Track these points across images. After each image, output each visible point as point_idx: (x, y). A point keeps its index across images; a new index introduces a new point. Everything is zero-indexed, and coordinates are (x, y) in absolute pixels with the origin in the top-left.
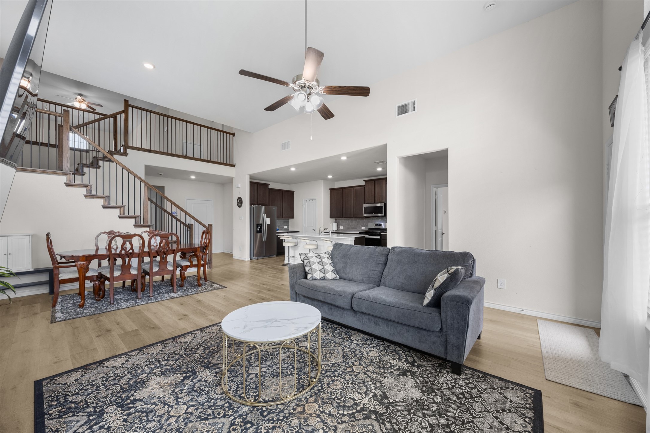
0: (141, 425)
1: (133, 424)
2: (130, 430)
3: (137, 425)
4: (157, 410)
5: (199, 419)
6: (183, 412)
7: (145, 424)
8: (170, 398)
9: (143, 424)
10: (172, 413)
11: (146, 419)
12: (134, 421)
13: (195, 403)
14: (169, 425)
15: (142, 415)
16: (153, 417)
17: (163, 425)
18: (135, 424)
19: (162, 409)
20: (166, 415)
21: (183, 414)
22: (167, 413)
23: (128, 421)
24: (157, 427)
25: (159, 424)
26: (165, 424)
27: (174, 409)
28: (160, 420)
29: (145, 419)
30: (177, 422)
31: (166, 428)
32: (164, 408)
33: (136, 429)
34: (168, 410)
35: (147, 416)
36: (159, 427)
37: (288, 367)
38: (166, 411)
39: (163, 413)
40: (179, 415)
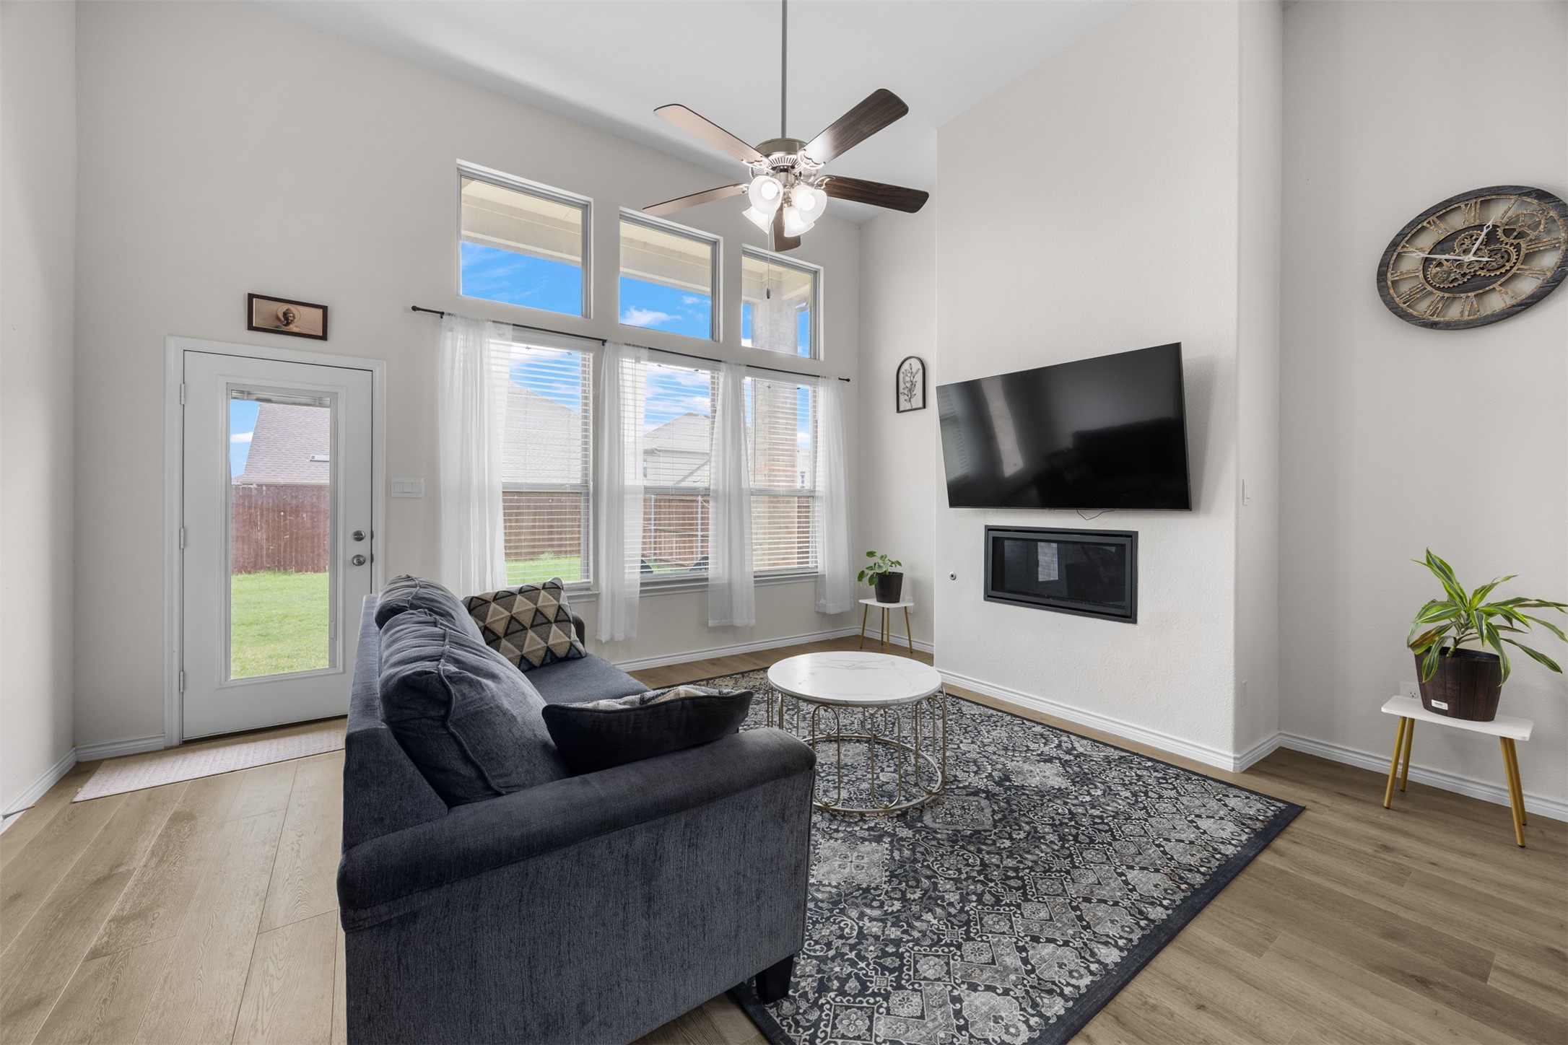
37: (828, 775)
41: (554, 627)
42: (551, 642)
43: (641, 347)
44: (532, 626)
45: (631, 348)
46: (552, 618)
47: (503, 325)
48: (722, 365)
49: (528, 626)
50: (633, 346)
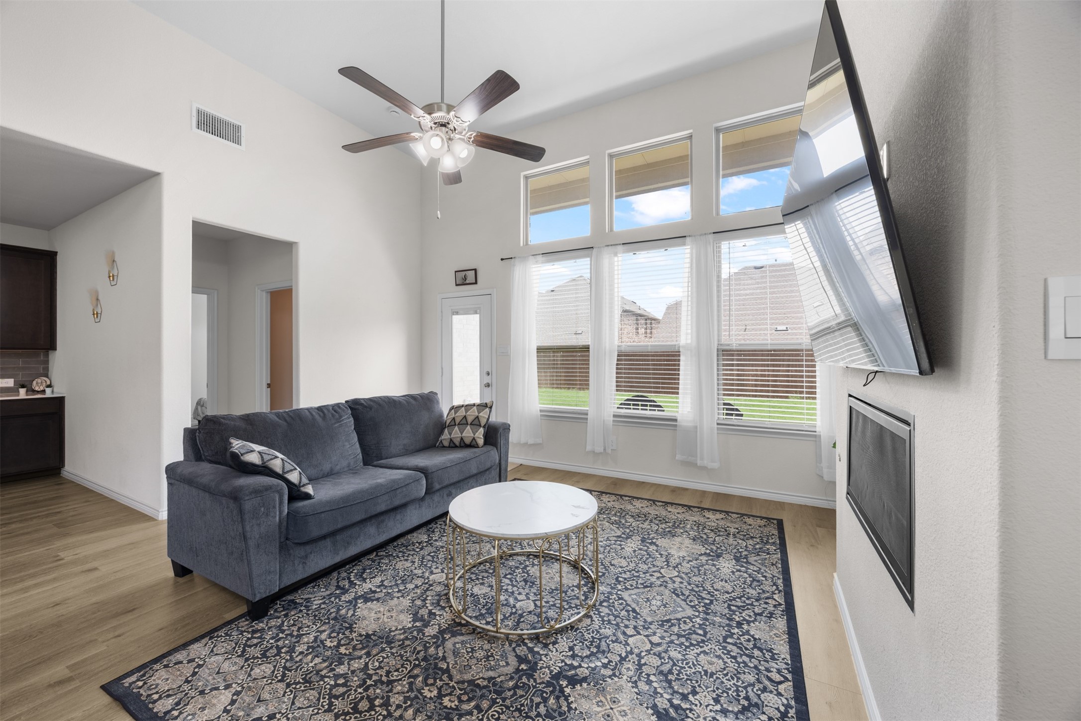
0: (684, 665)
1: (689, 676)
2: (697, 671)
3: (687, 671)
4: (654, 667)
5: (639, 616)
6: (640, 636)
7: (680, 662)
8: (628, 669)
9: (681, 665)
10: (648, 646)
11: (674, 668)
12: (687, 679)
13: (619, 634)
14: (662, 638)
15: (673, 679)
16: (666, 663)
17: (667, 643)
18: (688, 673)
19: (650, 662)
20: (654, 651)
21: (641, 635)
22: (652, 652)
23: (692, 686)
24: (673, 647)
25: (669, 649)
26: (665, 641)
27: (642, 649)
28: (664, 652)
29: (676, 669)
30: (654, 634)
31: (669, 637)
32: (647, 663)
33: (692, 666)
34: (646, 655)
35: (670, 672)
36: (673, 645)
38: (650, 656)
39: (654, 657)
40: (644, 638)
41: (469, 427)
42: (464, 435)
43: (617, 245)
44: (471, 424)
45: (610, 247)
46: (469, 422)
47: (537, 256)
48: (688, 240)
49: (469, 423)
50: (611, 245)
